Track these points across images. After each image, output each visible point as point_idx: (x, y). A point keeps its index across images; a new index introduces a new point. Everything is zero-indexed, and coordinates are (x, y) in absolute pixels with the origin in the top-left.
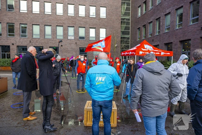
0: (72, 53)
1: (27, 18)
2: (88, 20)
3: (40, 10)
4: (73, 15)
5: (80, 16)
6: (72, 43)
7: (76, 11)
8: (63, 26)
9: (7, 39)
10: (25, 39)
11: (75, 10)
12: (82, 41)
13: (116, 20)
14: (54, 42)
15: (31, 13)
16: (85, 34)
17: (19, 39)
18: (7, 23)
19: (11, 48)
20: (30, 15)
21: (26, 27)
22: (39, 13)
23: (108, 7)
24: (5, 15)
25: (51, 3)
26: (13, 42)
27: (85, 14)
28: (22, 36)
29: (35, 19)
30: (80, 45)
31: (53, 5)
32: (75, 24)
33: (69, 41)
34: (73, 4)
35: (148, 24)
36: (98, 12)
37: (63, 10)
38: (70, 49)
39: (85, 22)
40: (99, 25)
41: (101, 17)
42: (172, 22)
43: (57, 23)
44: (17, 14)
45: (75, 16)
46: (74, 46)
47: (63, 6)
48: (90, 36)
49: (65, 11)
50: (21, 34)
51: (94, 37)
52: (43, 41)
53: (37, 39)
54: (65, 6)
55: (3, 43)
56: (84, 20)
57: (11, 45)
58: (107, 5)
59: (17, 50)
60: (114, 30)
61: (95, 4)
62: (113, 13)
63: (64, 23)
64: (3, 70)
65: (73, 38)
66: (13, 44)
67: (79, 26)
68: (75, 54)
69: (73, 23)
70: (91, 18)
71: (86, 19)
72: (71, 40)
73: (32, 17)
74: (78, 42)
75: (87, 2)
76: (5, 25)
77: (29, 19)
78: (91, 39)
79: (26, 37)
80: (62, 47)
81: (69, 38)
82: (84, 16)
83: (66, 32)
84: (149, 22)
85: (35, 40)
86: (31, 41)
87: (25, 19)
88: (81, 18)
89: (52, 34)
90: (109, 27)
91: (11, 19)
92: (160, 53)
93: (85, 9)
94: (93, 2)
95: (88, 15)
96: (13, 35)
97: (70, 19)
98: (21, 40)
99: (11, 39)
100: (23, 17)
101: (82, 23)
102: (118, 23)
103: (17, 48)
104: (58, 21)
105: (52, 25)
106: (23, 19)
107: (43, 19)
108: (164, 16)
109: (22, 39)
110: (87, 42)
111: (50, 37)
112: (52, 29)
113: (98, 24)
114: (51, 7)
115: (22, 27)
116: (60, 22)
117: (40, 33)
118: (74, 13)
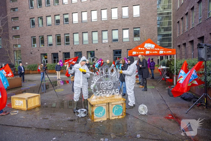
0: (107, 56)
1: (69, 29)
2: (120, 22)
3: (78, 20)
4: (107, 19)
5: (112, 19)
6: (106, 47)
7: (110, 14)
8: (97, 31)
9: (56, 48)
10: (68, 47)
11: (108, 14)
12: (116, 43)
13: (151, 17)
14: (90, 47)
15: (72, 24)
16: (118, 36)
17: (64, 47)
18: (56, 35)
19: (59, 55)
20: (71, 26)
21: (69, 36)
22: (78, 22)
23: (141, 4)
24: (55, 28)
25: (87, 12)
26: (60, 50)
27: (118, 16)
28: (66, 44)
29: (75, 28)
30: (114, 48)
31: (89, 13)
32: (108, 28)
33: (103, 44)
34: (106, 8)
35: (185, 16)
36: (131, 12)
37: (97, 16)
38: (105, 52)
39: (118, 24)
40: (133, 25)
41: (134, 16)
42: (203, 11)
43: (92, 29)
44: (62, 26)
45: (108, 20)
46: (108, 49)
47: (97, 12)
48: (124, 37)
49: (99, 16)
50: (65, 42)
51: (128, 38)
52: (82, 47)
53: (77, 46)
54: (99, 13)
55: (54, 51)
56: (117, 22)
57: (59, 52)
58: (141, 3)
59: (63, 56)
60: (149, 28)
61: (128, 4)
62: (148, 10)
63: (98, 28)
64: (50, 72)
65: (107, 41)
66: (60, 52)
67: (112, 29)
68: (109, 56)
69: (107, 27)
70: (123, 19)
71: (118, 21)
72: (105, 43)
73: (72, 27)
74: (111, 44)
75: (119, 4)
76: (54, 37)
77: (71, 29)
78: (124, 40)
79: (69, 44)
80: (97, 51)
81: (104, 41)
82: (117, 18)
83: (100, 36)
84: (186, 13)
85: (76, 47)
86: (73, 48)
87: (68, 30)
88: (114, 21)
89: (88, 40)
90: (143, 25)
91: (58, 31)
92: (158, 51)
93: (118, 11)
94: (125, 2)
95: (120, 17)
96: (60, 44)
97: (104, 24)
98: (66, 48)
99: (59, 47)
100: (66, 28)
101: (114, 25)
102: (154, 19)
103: (63, 54)
104: (93, 27)
105: (88, 31)
106: (66, 30)
107: (81, 27)
108: (197, 4)
109: (66, 46)
110: (120, 44)
111: (87, 43)
112: (88, 35)
113: (131, 24)
114: (87, 15)
115: (66, 36)
116: (95, 27)
117: (79, 40)
118: (107, 17)
